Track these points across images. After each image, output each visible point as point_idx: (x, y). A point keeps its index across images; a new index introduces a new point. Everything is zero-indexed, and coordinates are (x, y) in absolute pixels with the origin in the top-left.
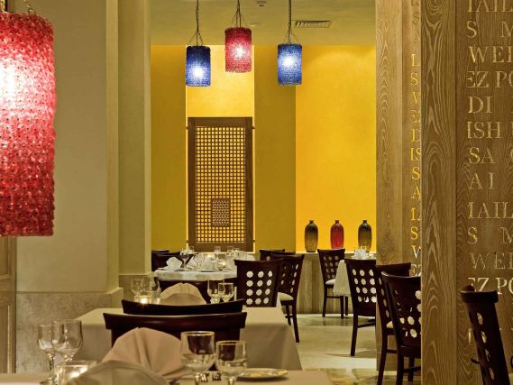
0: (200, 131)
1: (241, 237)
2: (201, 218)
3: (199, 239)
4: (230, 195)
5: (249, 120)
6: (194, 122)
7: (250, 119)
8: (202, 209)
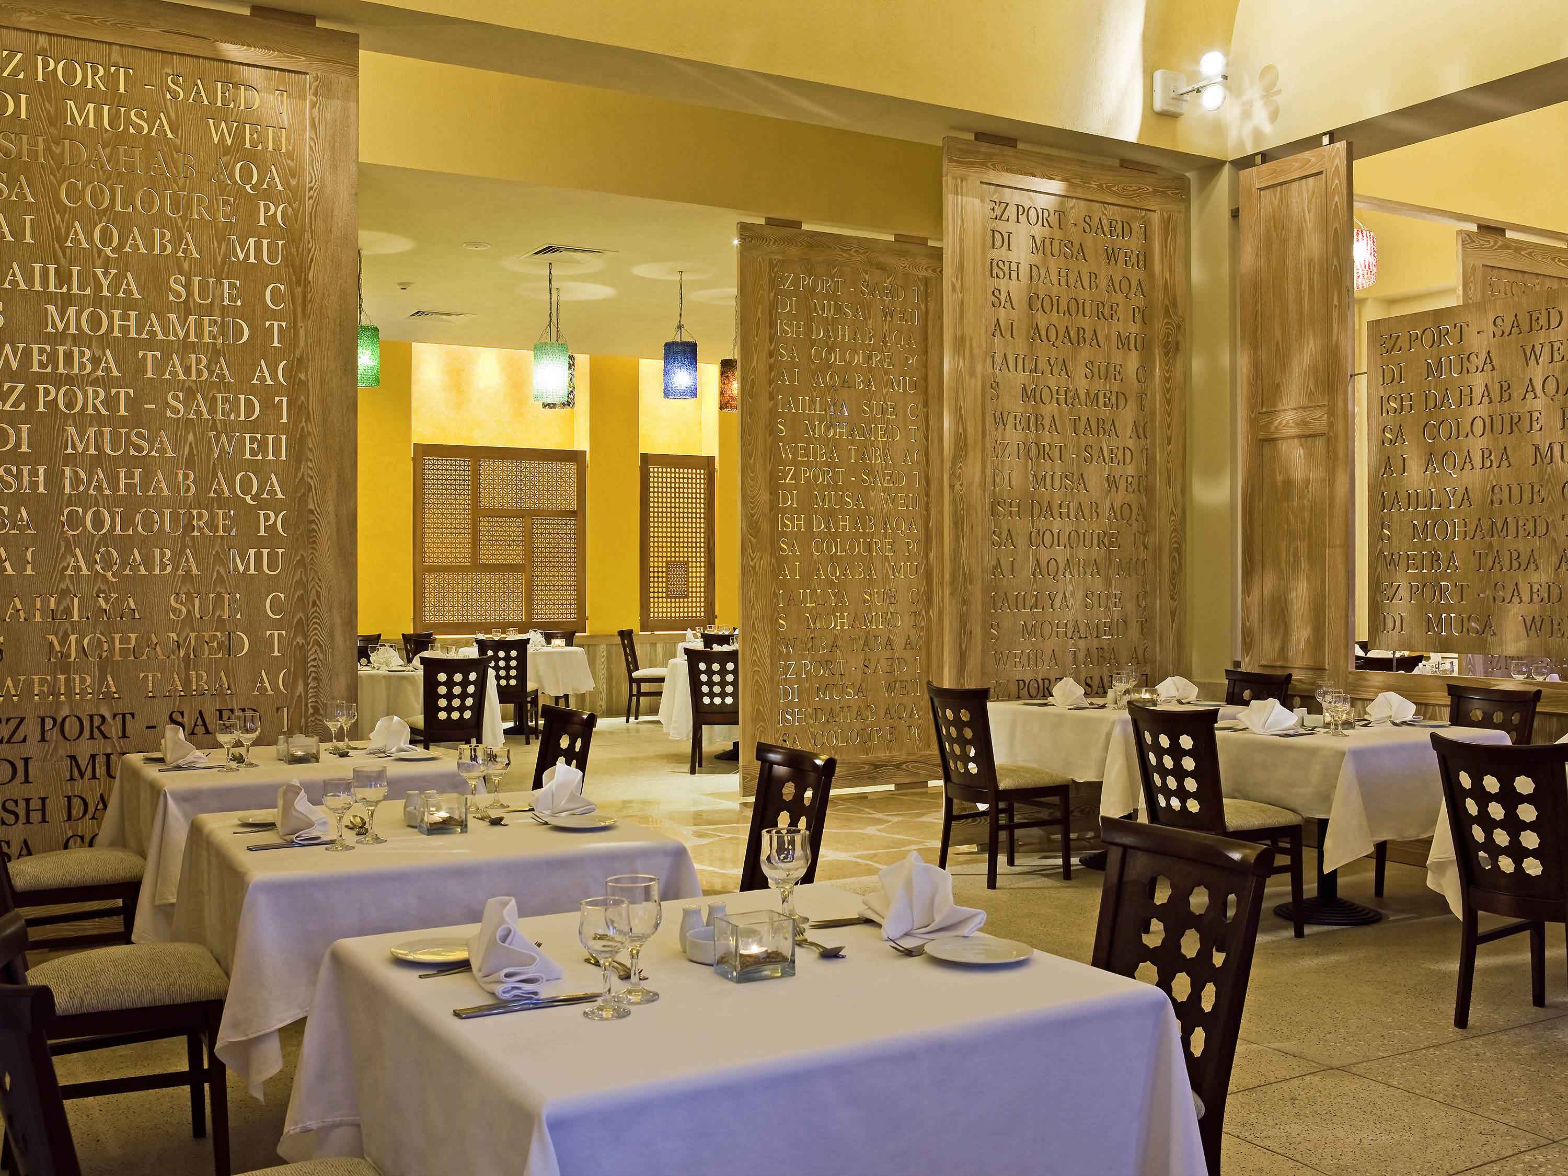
0: (654, 472)
1: (700, 612)
2: (657, 586)
3: (652, 615)
4: (688, 557)
5: (710, 460)
6: (646, 459)
7: (713, 458)
8: (656, 575)
